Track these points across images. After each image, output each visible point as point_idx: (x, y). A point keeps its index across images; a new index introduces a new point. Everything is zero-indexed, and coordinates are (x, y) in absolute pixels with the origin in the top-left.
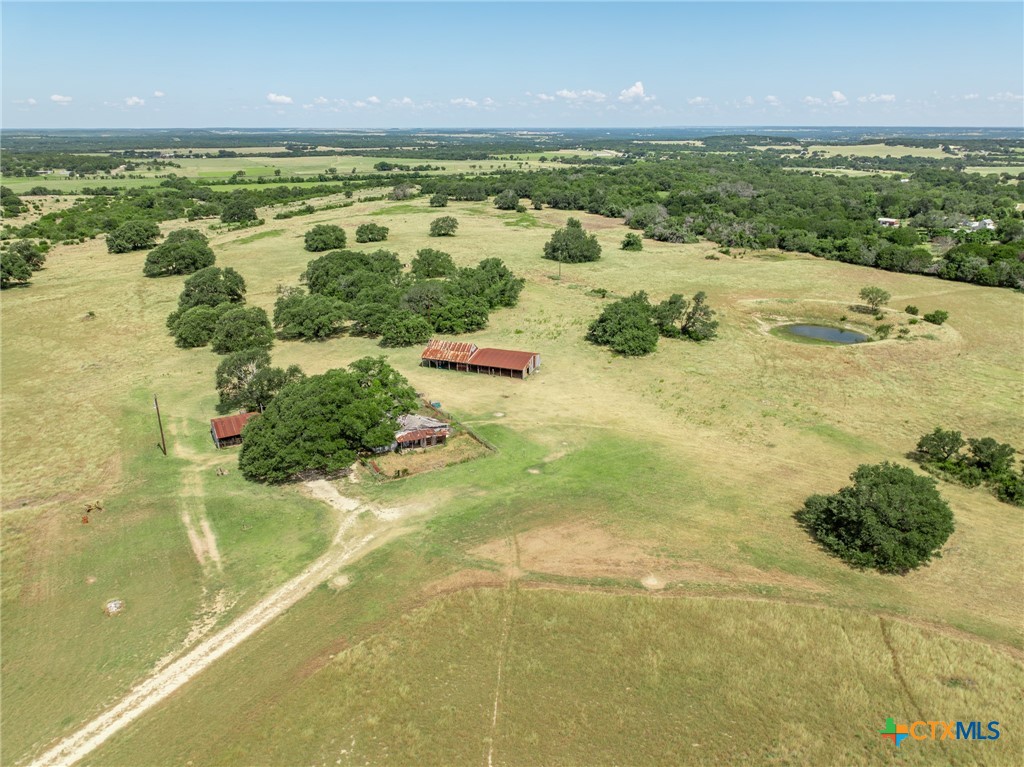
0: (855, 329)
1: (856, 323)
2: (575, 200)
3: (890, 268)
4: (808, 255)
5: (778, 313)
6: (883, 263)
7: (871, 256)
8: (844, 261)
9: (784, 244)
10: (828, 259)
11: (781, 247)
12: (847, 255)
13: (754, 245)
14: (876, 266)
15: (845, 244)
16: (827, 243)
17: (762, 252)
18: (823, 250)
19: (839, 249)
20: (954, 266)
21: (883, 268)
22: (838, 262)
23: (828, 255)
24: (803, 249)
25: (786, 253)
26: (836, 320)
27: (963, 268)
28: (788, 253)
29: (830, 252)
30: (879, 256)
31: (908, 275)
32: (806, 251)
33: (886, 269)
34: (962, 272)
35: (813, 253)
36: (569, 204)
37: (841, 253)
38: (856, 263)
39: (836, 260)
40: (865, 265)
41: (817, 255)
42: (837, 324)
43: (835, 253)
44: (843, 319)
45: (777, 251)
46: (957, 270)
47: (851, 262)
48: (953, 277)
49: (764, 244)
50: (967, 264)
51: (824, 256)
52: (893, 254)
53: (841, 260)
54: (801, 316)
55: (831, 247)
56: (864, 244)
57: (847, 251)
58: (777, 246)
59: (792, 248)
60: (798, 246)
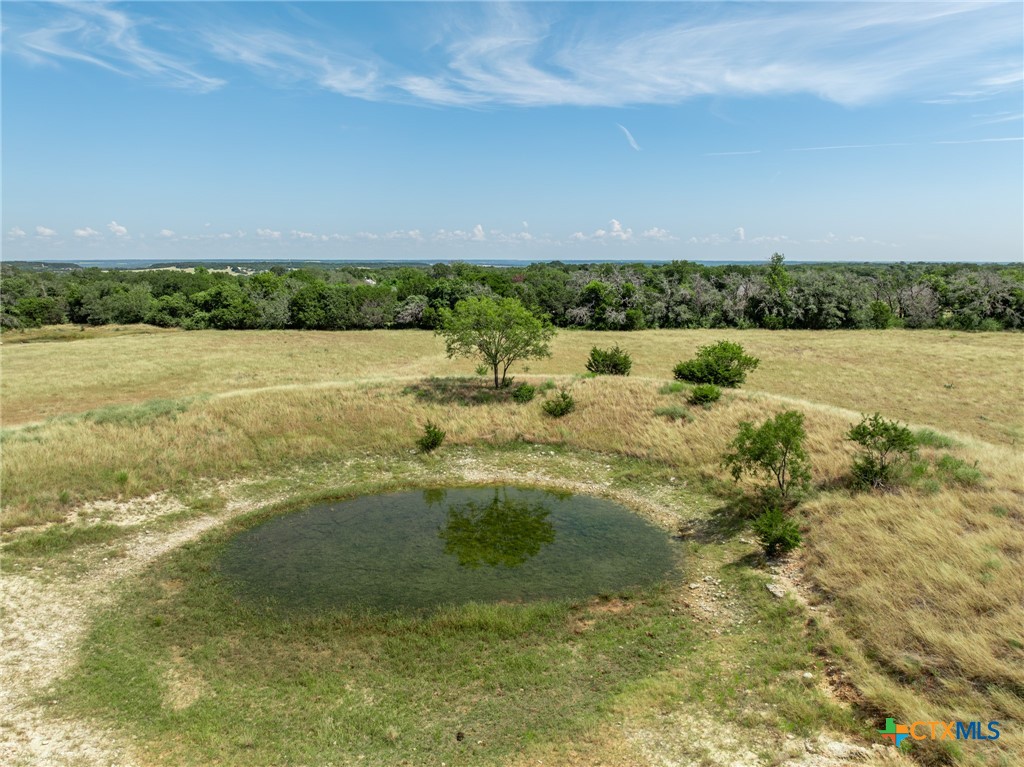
0: (510, 476)
1: (490, 445)
3: (328, 324)
4: (141, 326)
5: (113, 481)
6: (312, 314)
7: (280, 308)
8: (226, 326)
9: (83, 311)
10: (189, 329)
11: (79, 320)
12: (228, 315)
14: (297, 324)
15: (219, 294)
16: (176, 299)
17: (33, 332)
18: (173, 312)
19: (206, 306)
21: (309, 328)
22: (214, 332)
23: (187, 321)
24: (129, 317)
25: (89, 329)
26: (399, 452)
28: (97, 329)
29: (188, 315)
30: (296, 305)
31: (366, 332)
32: (137, 320)
33: (319, 327)
35: (153, 322)
37: (213, 312)
38: (252, 327)
39: (207, 328)
40: (273, 327)
41: (163, 324)
42: (417, 471)
43: (199, 314)
44: (431, 441)
45: (69, 327)
51: (178, 324)
52: (324, 297)
53: (217, 327)
54: (243, 470)
55: (189, 307)
56: (254, 289)
57: (226, 306)
58: (65, 318)
59: (103, 316)
60: (116, 313)
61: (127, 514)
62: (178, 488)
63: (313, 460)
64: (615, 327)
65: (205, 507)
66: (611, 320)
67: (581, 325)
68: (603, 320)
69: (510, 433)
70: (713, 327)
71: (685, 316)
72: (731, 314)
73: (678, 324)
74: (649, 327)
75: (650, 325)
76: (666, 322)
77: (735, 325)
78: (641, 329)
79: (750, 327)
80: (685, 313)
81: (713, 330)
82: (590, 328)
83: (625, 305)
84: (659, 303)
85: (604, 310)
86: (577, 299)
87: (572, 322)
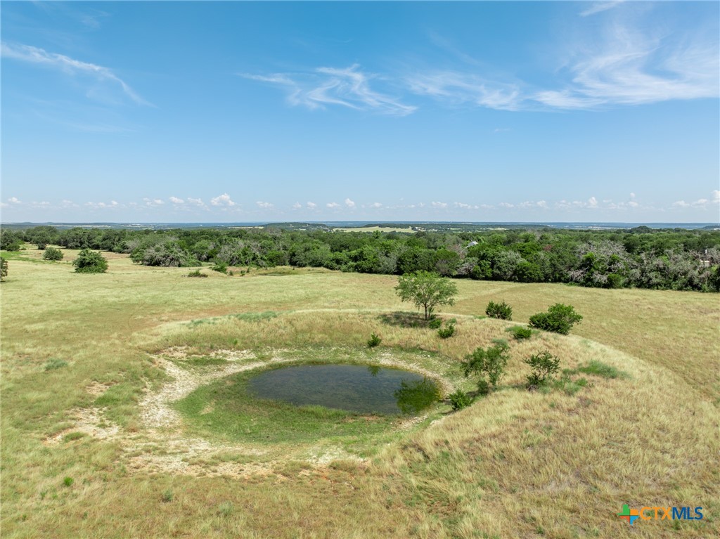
0: (402, 364)
2: (89, 239)
4: (322, 269)
7: (391, 262)
8: (363, 271)
9: (295, 260)
10: (344, 271)
11: (293, 264)
12: (365, 265)
13: (261, 262)
14: (399, 272)
15: (362, 252)
16: (343, 255)
17: (271, 269)
18: (338, 262)
19: (355, 259)
20: (487, 263)
22: (356, 274)
23: (344, 267)
24: (316, 263)
25: (297, 269)
26: (359, 347)
27: (499, 264)
28: (301, 269)
29: (346, 264)
30: (400, 261)
32: (320, 265)
33: (411, 273)
34: (499, 268)
35: (327, 267)
36: (81, 243)
37: (358, 263)
38: (376, 272)
39: (353, 272)
40: (387, 273)
41: (332, 268)
42: (362, 356)
43: (351, 263)
44: (374, 343)
45: (288, 268)
46: (492, 267)
47: (370, 271)
48: (490, 275)
49: (275, 261)
50: (502, 259)
51: (339, 268)
52: (416, 257)
53: (358, 271)
54: (287, 345)
55: (346, 259)
56: (381, 250)
57: (364, 260)
58: (287, 263)
59: (304, 262)
60: (311, 261)
61: (232, 356)
62: (256, 349)
63: (317, 346)
64: (599, 285)
65: (262, 358)
66: (596, 281)
67: (577, 282)
68: (591, 280)
69: (415, 343)
70: (680, 289)
71: (654, 281)
72: (696, 281)
73: (649, 285)
74: (626, 287)
75: (627, 285)
76: (641, 285)
77: (699, 289)
78: (620, 287)
79: (712, 291)
80: (655, 277)
81: (679, 292)
82: (582, 285)
83: (610, 270)
84: (634, 270)
85: (592, 273)
86: (578, 264)
87: (572, 280)
